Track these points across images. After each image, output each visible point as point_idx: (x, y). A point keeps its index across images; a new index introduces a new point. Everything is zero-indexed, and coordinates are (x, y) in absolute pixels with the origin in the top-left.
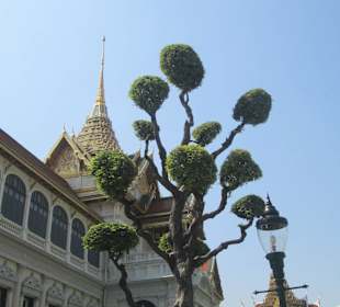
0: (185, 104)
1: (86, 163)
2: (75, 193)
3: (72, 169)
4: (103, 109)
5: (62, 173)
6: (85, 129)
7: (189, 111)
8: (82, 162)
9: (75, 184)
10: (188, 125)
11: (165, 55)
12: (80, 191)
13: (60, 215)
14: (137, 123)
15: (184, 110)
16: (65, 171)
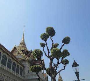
2: (17, 59)
3: (17, 54)
6: (20, 45)
7: (52, 41)
8: (19, 52)
9: (17, 57)
12: (18, 59)
13: (14, 64)
16: (15, 54)
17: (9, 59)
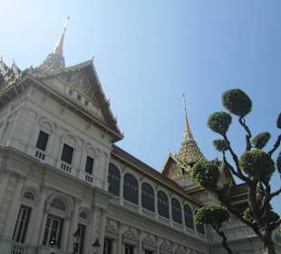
0: (243, 125)
1: (186, 170)
2: (182, 189)
3: (178, 175)
4: (190, 135)
5: (173, 177)
7: (247, 128)
8: (183, 169)
9: (181, 183)
10: (248, 137)
11: (225, 98)
12: (185, 187)
14: (215, 142)
15: (243, 128)
16: (175, 176)
17: (159, 192)
